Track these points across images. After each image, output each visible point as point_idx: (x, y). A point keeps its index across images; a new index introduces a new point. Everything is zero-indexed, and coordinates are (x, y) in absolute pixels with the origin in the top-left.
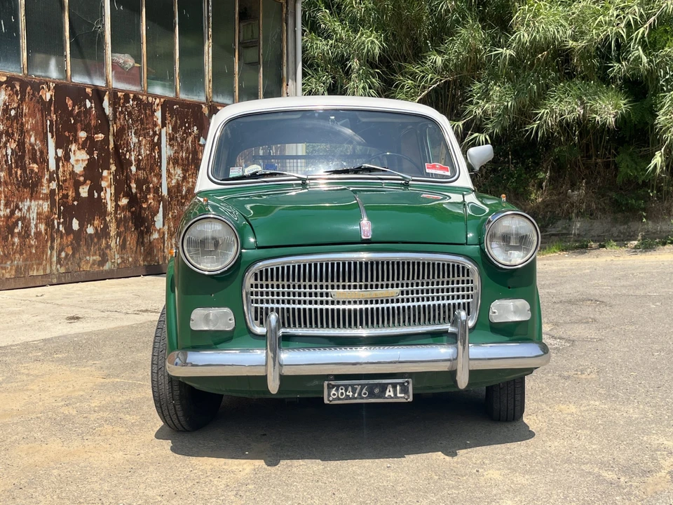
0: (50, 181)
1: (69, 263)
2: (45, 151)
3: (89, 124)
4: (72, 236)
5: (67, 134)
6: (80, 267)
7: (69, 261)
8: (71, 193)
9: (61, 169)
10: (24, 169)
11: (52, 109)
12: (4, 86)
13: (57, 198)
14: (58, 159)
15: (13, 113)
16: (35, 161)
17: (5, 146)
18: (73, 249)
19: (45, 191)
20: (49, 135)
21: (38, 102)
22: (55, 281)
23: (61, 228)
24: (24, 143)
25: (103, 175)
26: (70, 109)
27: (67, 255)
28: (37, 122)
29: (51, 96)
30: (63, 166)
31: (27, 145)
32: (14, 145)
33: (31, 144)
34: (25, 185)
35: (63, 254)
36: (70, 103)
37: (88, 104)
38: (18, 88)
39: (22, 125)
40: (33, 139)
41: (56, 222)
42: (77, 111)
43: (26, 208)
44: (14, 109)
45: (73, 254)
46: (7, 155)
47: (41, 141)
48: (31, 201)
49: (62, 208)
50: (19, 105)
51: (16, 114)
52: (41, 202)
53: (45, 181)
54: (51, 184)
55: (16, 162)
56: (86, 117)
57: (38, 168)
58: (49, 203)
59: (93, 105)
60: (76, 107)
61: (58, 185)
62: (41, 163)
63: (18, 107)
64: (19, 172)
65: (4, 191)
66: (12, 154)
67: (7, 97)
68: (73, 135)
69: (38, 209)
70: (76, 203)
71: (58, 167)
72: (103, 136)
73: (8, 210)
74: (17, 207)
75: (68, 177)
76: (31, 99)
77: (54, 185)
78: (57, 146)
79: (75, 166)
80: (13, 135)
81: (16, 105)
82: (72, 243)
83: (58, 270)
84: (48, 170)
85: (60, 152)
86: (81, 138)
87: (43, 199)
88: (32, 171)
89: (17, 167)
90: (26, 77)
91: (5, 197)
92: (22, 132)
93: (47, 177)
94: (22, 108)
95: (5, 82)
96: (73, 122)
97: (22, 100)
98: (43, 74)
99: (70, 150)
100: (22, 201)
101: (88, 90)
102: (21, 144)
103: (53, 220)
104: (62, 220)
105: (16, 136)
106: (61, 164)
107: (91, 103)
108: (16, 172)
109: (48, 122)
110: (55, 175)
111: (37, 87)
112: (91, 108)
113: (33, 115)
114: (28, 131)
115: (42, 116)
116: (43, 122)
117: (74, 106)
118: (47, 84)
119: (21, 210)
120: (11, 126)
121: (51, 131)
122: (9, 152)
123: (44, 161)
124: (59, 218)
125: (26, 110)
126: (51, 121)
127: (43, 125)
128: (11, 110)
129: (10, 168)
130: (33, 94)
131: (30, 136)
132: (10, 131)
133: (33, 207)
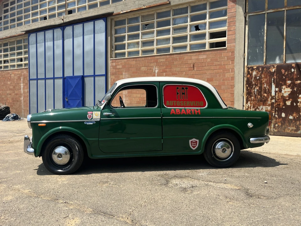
0: (271, 99)
1: (279, 129)
2: (270, 89)
3: (293, 78)
4: (281, 119)
5: (281, 82)
6: (285, 131)
7: (279, 128)
8: (281, 104)
9: (277, 95)
10: (261, 96)
11: (275, 74)
12: (255, 70)
13: (275, 105)
14: (276, 92)
15: (258, 78)
16: (265, 93)
17: (254, 89)
18: (281, 124)
19: (269, 103)
20: (273, 84)
21: (269, 73)
22: (272, 134)
23: (276, 116)
24: (262, 87)
25: (299, 96)
26: (283, 73)
27: (278, 126)
28: (267, 80)
29: (275, 70)
30: (278, 94)
31: (263, 88)
32: (258, 88)
33: (264, 87)
34: (261, 101)
35: (277, 125)
36: (283, 71)
37: (293, 70)
38: (261, 69)
39: (261, 81)
40: (265, 86)
41: (274, 114)
42: (286, 74)
43: (261, 108)
44: (259, 76)
45: (282, 126)
46: (255, 91)
47: (269, 86)
48: (263, 106)
49: (277, 109)
50: (260, 75)
51: (259, 78)
52: (267, 107)
53: (269, 99)
54: (272, 100)
55: (258, 94)
56: (291, 75)
57: (267, 95)
58: (271, 107)
59: (295, 70)
60: (286, 72)
61: (275, 101)
62: (268, 93)
63: (260, 76)
64: (259, 97)
65: (253, 103)
66: (257, 91)
67: (256, 73)
68: (284, 83)
69: (266, 109)
70: (284, 107)
71: (276, 94)
72: (300, 81)
73: (254, 109)
74: (257, 108)
75: (280, 98)
76: (266, 72)
77: (273, 101)
78: (276, 87)
79: (284, 94)
80: (258, 85)
81: (259, 75)
82: (281, 122)
83: (274, 130)
84: (271, 95)
85: (277, 89)
86: (288, 83)
87: (268, 106)
88: (264, 96)
89: (258, 95)
90: (264, 65)
91: (253, 105)
92: (261, 84)
93: (270, 98)
94: (262, 76)
95: (256, 69)
96: (284, 78)
97: (262, 73)
98: (273, 63)
99: (282, 88)
100: (259, 106)
101: (293, 65)
102: (260, 88)
103: (272, 113)
104: (277, 113)
105: (259, 85)
106: (277, 93)
107: (294, 69)
108: (258, 97)
109: (273, 79)
110: (274, 97)
111: (269, 68)
112: (294, 71)
113: (266, 77)
114: (263, 83)
115: (270, 77)
116: (270, 79)
117: (285, 72)
118: (273, 66)
119: (259, 109)
120: (257, 82)
121: (274, 82)
122: (256, 90)
123: (269, 92)
124: (275, 112)
125: (263, 76)
126: (274, 79)
127: (270, 81)
128: (257, 77)
129: (256, 95)
130: (267, 71)
131: (264, 85)
132: (256, 84)
133: (264, 108)
